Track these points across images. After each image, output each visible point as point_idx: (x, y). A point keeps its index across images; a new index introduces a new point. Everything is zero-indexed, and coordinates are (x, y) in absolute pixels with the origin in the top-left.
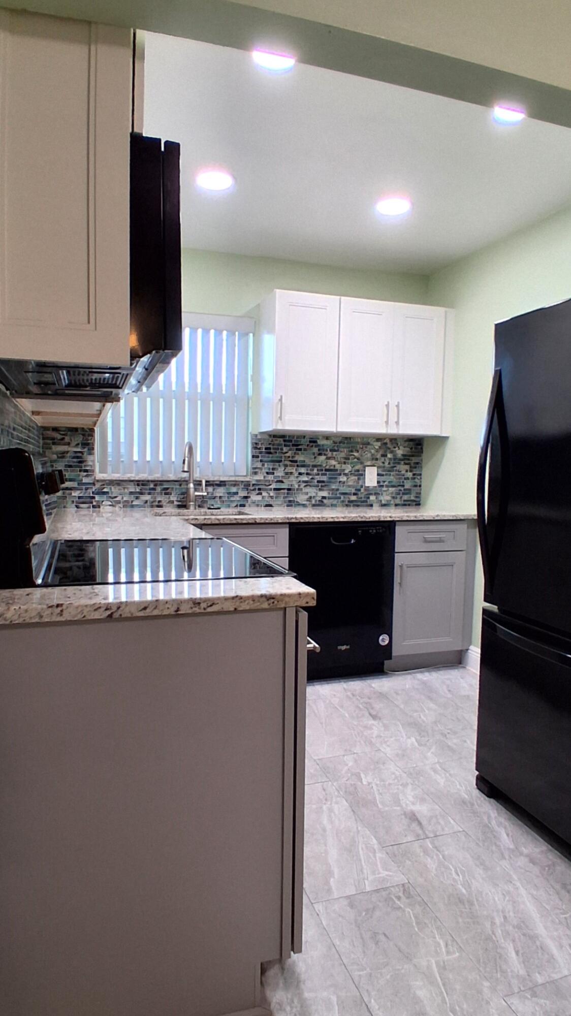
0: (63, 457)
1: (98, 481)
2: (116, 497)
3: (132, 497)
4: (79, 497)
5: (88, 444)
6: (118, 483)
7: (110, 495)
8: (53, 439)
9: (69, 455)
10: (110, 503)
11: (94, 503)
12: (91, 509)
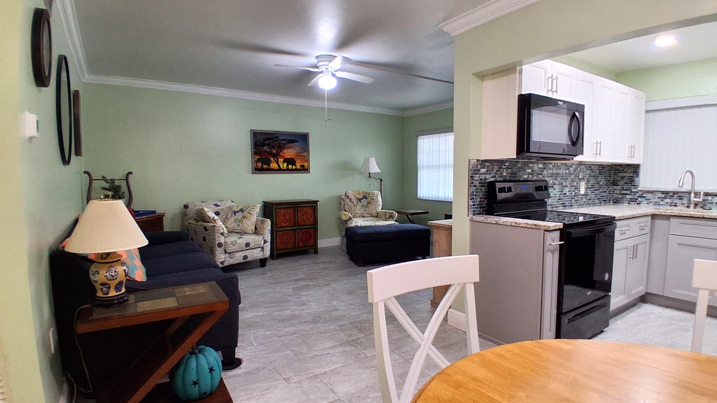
0: (623, 179)
1: (640, 191)
2: (650, 199)
3: (659, 200)
4: (630, 199)
5: (636, 172)
6: (652, 192)
7: (646, 198)
8: (619, 170)
9: (626, 178)
10: (647, 203)
11: (638, 202)
12: (636, 205)
